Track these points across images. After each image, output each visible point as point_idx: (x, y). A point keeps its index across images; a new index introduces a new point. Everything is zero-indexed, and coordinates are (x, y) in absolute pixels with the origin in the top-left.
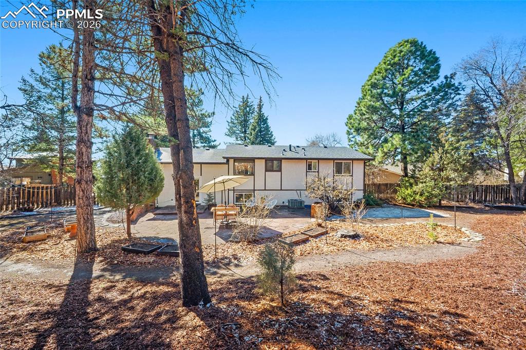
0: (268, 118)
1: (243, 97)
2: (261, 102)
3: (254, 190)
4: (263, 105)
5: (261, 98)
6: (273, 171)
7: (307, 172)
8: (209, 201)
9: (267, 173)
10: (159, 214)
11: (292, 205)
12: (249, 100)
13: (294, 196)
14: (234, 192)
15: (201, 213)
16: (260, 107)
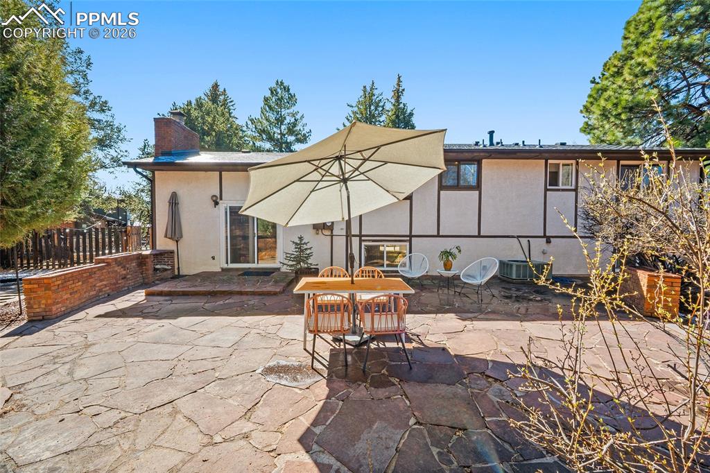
0: (414, 112)
1: (365, 87)
2: (399, 85)
3: (411, 236)
4: (404, 90)
5: (399, 78)
6: (457, 187)
7: (546, 190)
8: (298, 259)
9: (441, 192)
10: (160, 294)
11: (518, 275)
12: (375, 92)
13: (513, 251)
14: (361, 241)
15: (275, 294)
16: (398, 94)
